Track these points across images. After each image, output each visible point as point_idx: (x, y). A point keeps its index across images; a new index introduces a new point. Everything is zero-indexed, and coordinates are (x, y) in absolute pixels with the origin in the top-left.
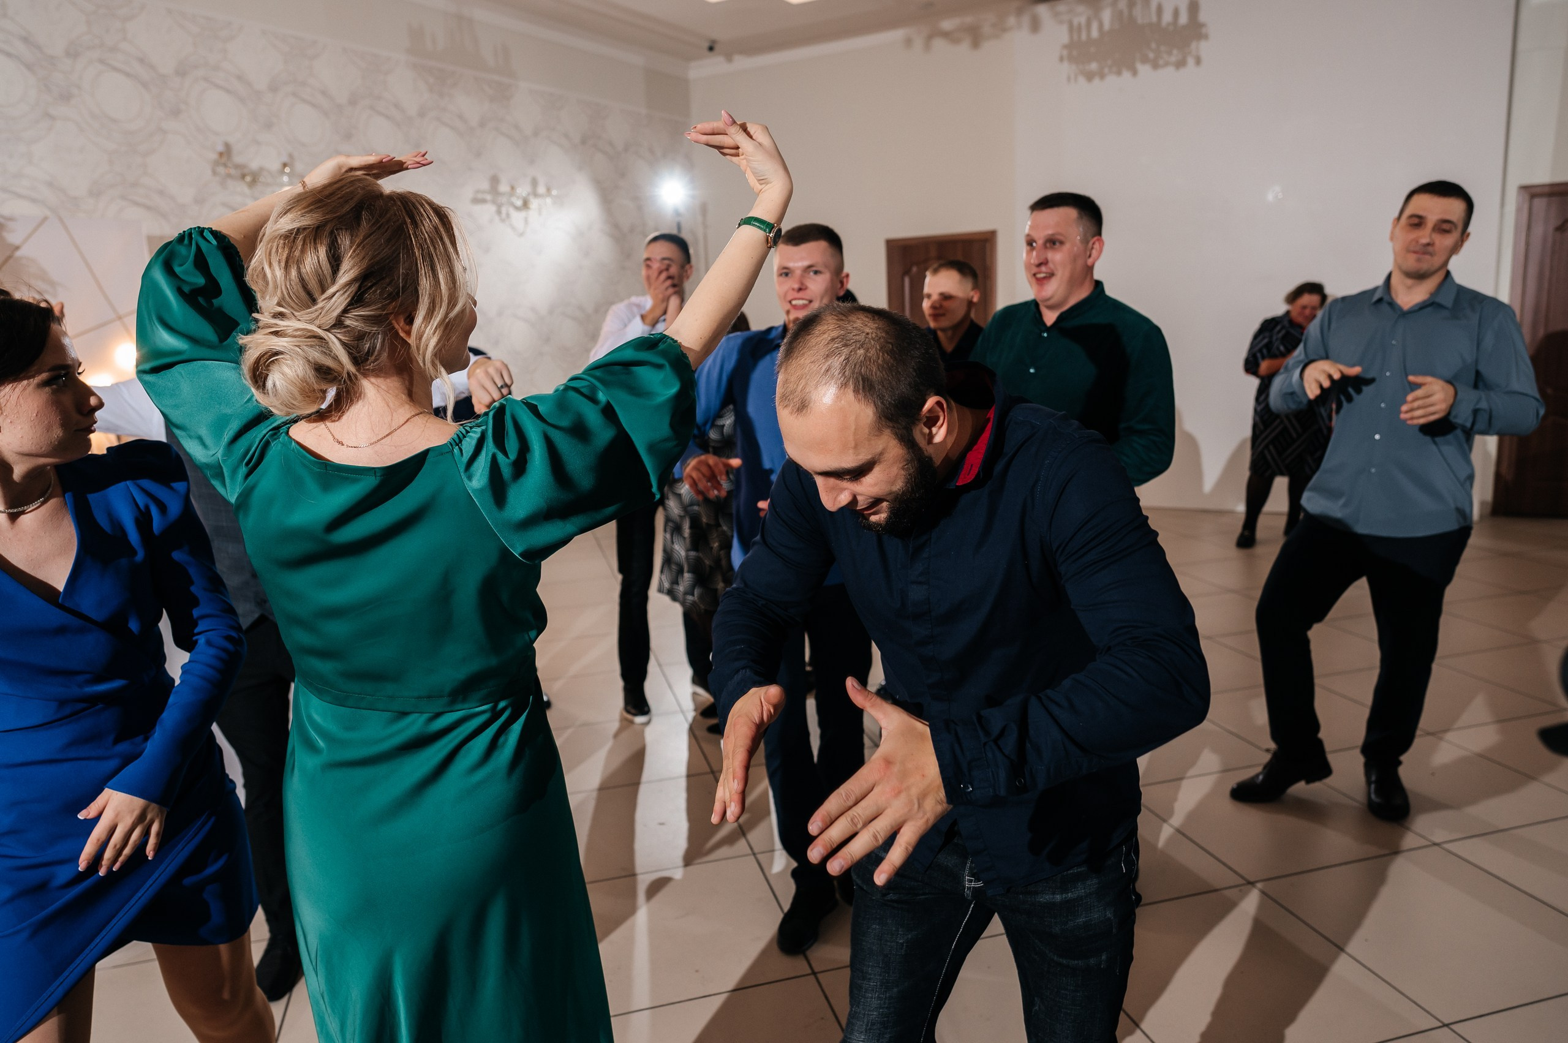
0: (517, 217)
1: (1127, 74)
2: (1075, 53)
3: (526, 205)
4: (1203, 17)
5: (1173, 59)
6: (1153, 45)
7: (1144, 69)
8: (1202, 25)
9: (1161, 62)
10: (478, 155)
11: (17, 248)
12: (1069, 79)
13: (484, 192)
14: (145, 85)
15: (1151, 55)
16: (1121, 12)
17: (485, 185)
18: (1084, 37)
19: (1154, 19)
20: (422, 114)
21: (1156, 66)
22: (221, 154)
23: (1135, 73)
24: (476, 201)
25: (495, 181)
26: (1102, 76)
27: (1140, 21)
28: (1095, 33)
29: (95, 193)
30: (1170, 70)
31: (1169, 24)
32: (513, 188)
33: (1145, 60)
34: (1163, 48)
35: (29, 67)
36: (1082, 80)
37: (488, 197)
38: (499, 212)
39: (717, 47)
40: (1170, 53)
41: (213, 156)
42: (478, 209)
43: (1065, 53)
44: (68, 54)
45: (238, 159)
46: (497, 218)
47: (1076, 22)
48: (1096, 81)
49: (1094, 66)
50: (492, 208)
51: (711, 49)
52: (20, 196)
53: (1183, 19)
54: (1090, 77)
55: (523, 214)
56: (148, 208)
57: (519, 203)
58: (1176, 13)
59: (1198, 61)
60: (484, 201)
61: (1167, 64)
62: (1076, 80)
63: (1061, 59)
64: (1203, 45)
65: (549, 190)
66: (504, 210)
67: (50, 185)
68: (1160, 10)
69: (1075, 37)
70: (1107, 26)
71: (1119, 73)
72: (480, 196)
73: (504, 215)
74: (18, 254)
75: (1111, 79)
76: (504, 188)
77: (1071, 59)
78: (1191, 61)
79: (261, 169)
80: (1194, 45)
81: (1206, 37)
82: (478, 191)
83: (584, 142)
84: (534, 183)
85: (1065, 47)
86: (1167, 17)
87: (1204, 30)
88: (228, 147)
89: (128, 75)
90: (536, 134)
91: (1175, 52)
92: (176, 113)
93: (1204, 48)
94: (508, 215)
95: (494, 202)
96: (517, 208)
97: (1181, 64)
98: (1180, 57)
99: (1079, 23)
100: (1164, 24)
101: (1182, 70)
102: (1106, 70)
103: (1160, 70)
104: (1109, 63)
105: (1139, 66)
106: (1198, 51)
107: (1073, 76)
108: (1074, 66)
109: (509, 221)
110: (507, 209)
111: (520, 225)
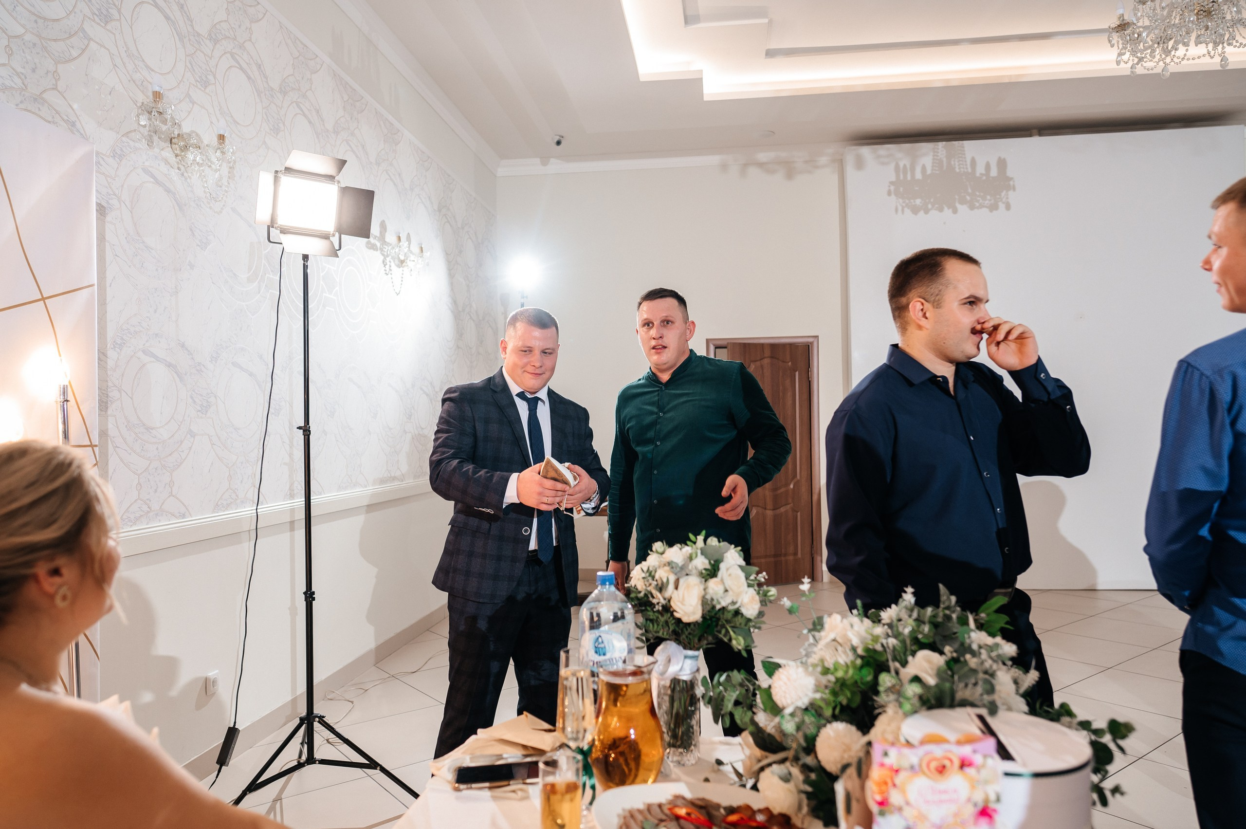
0: (396, 274)
1: (947, 212)
2: (901, 189)
4: (1009, 173)
5: (987, 203)
6: (970, 191)
7: (962, 209)
8: (1011, 179)
9: (977, 204)
12: (896, 210)
15: (968, 198)
16: (940, 162)
18: (909, 178)
19: (970, 170)
21: (972, 208)
23: (955, 211)
26: (927, 212)
27: (957, 170)
28: (918, 175)
30: (985, 211)
31: (982, 174)
33: (963, 202)
34: (977, 193)
36: (908, 211)
40: (984, 198)
43: (892, 188)
47: (901, 164)
49: (918, 202)
51: (558, 143)
53: (994, 172)
54: (915, 210)
55: (400, 271)
58: (988, 167)
59: (1008, 207)
60: (373, 248)
61: (981, 206)
62: (903, 211)
63: (889, 193)
64: (1011, 193)
65: (421, 250)
66: (388, 260)
68: (973, 162)
69: (902, 177)
70: (929, 172)
71: (941, 210)
72: (373, 241)
73: (388, 266)
75: (934, 213)
76: (390, 238)
77: (897, 194)
78: (1002, 206)
80: (1003, 194)
81: (1014, 189)
83: (439, 210)
84: (410, 239)
85: (892, 183)
86: (980, 169)
87: (1011, 183)
90: (412, 189)
91: (988, 197)
93: (1012, 197)
94: (391, 268)
95: (382, 251)
96: (397, 265)
97: (993, 208)
98: (992, 201)
99: (905, 166)
100: (978, 175)
101: (995, 212)
102: (930, 206)
103: (976, 210)
104: (932, 200)
105: (958, 205)
106: (1007, 198)
107: (900, 208)
108: (901, 200)
109: (390, 275)
110: (390, 262)
111: (397, 282)
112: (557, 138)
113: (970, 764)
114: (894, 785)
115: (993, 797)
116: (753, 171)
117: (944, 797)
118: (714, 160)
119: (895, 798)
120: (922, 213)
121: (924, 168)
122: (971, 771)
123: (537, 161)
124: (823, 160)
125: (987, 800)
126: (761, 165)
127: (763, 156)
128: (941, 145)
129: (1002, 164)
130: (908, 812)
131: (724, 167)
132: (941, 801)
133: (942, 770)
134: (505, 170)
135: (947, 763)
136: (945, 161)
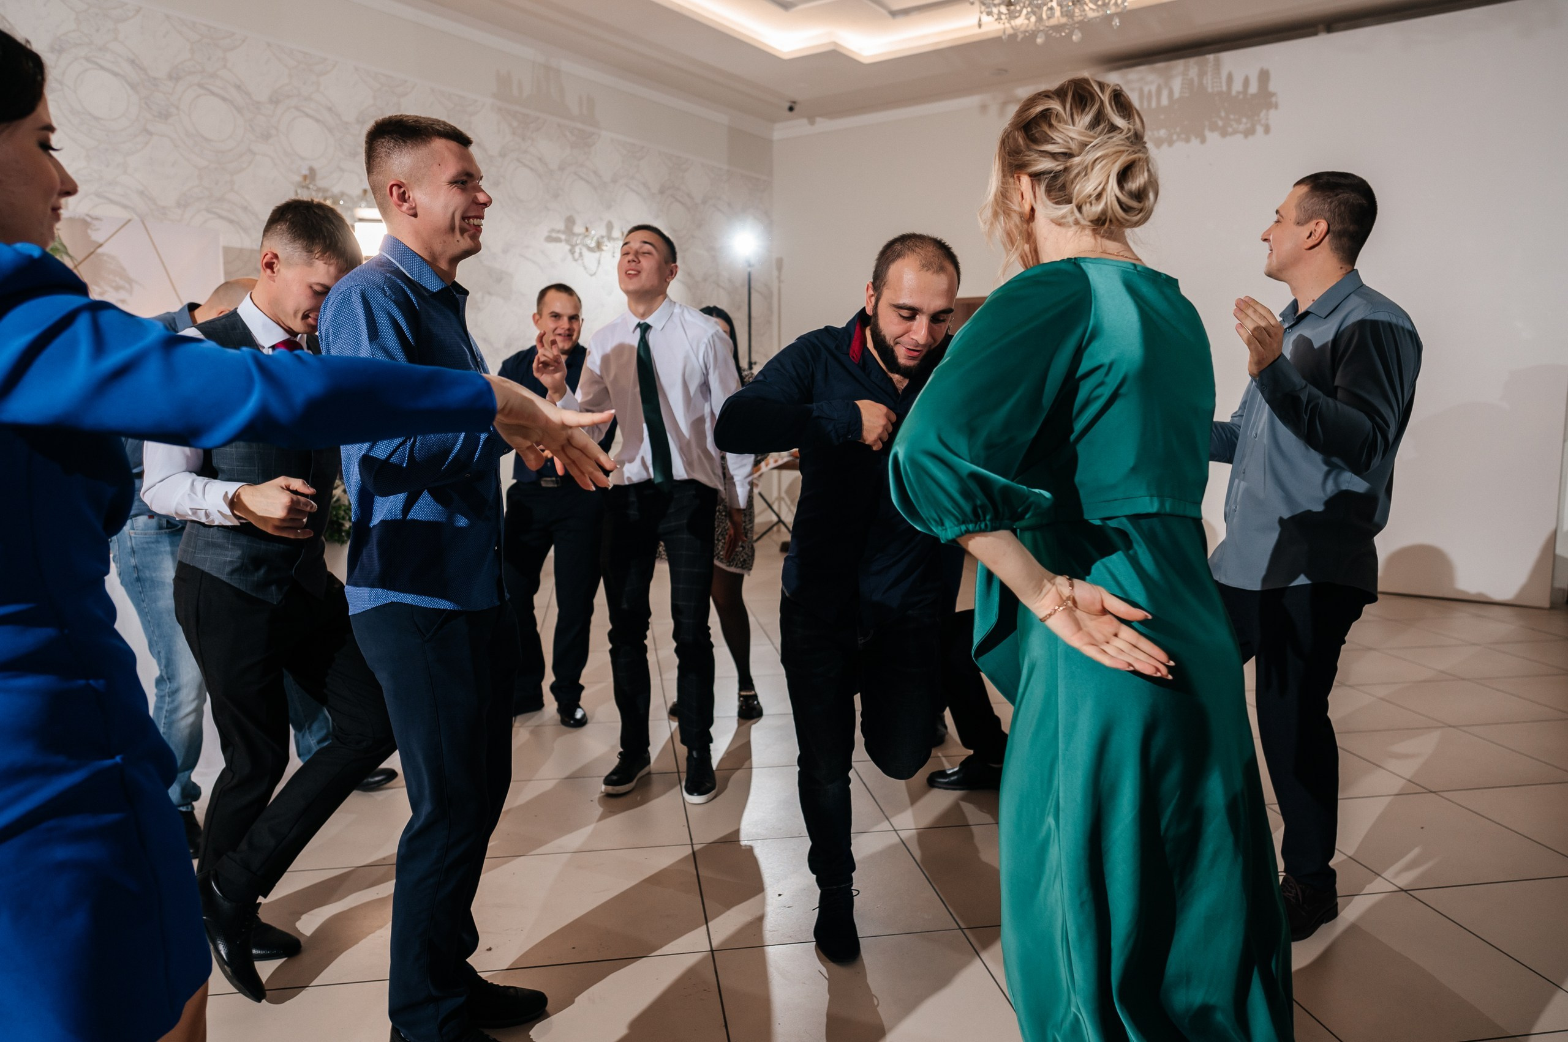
0: (590, 258)
1: (1195, 142)
3: (599, 246)
4: (1272, 87)
5: (1242, 127)
6: (1223, 114)
7: (1212, 137)
8: (1273, 95)
9: (1230, 130)
10: (556, 196)
11: (100, 245)
13: (559, 232)
14: (239, 110)
15: (1220, 123)
16: (1192, 80)
17: (561, 226)
18: (1154, 104)
19: (1224, 88)
20: (503, 155)
21: (1224, 134)
22: (305, 177)
23: (1203, 141)
24: (550, 239)
25: (570, 221)
26: (1171, 143)
27: (1210, 90)
28: (1165, 101)
29: (183, 203)
30: (1240, 136)
31: (1238, 93)
32: (587, 229)
33: (1213, 128)
34: (1232, 117)
35: (133, 87)
37: (563, 237)
38: (572, 252)
39: (797, 108)
40: (1239, 122)
41: (298, 178)
42: (551, 246)
44: (170, 77)
45: (321, 183)
46: (570, 257)
47: (1146, 89)
49: (1162, 133)
50: (568, 247)
51: (791, 109)
52: (112, 202)
53: (1253, 88)
55: (597, 255)
56: (231, 221)
57: (593, 244)
58: (1246, 82)
59: (1267, 130)
60: (558, 240)
61: (1235, 132)
64: (1272, 112)
66: (577, 250)
67: (142, 193)
68: (1230, 78)
70: (1177, 95)
71: (1188, 140)
72: (554, 235)
73: (577, 255)
74: (100, 250)
75: (1179, 145)
76: (579, 229)
78: (1260, 129)
79: (343, 194)
80: (1263, 114)
81: (1276, 106)
82: (553, 230)
84: (610, 227)
86: (1237, 86)
87: (1274, 99)
88: (312, 170)
89: (224, 99)
90: (615, 180)
91: (1244, 120)
92: (266, 137)
93: (1273, 117)
94: (581, 254)
95: (567, 241)
96: (590, 249)
97: (1249, 132)
98: (1249, 125)
99: (1150, 92)
100: (1234, 93)
101: (1250, 138)
102: (1172, 137)
103: (1228, 138)
104: (1178, 130)
105: (1207, 133)
106: (1267, 119)
109: (580, 261)
110: (581, 249)
111: (593, 267)
112: (788, 105)
120: (1165, 146)
121: (1171, 92)
123: (805, 121)
128: (1191, 62)
129: (1264, 76)
134: (781, 132)
136: (1196, 79)
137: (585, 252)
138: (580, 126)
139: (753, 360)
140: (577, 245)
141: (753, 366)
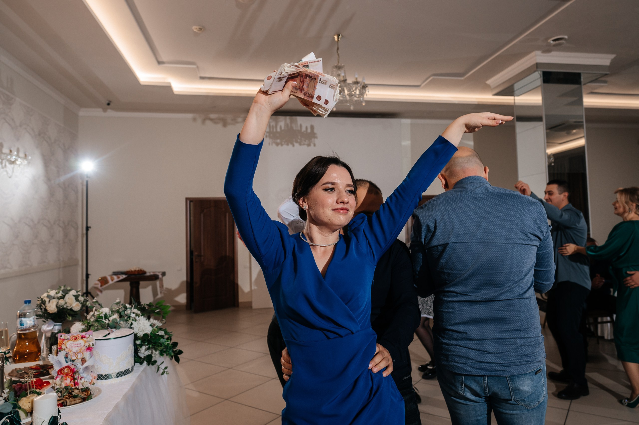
0: (10, 167)
1: (290, 146)
2: (271, 135)
3: (14, 161)
4: (315, 131)
6: (299, 137)
7: (297, 145)
9: (302, 143)
12: (269, 144)
15: (299, 141)
16: (288, 125)
18: (275, 130)
19: (299, 129)
21: (300, 144)
23: (293, 146)
26: (282, 145)
27: (294, 128)
28: (279, 130)
30: (305, 147)
32: (11, 151)
33: (297, 142)
34: (302, 139)
36: (274, 145)
40: (305, 141)
48: (280, 146)
49: (278, 141)
53: (309, 131)
54: (277, 144)
55: (13, 166)
57: (11, 160)
58: (307, 128)
59: (315, 145)
61: (304, 144)
62: (272, 145)
64: (316, 140)
65: (26, 155)
66: (4, 161)
68: (301, 126)
69: (271, 130)
70: (283, 128)
71: (288, 145)
73: (4, 165)
75: (285, 146)
77: (270, 137)
78: (312, 145)
80: (313, 140)
81: (317, 138)
83: (39, 135)
84: (18, 151)
85: (268, 132)
86: (304, 129)
87: (316, 135)
90: (21, 126)
91: (307, 141)
93: (316, 141)
94: (5, 166)
96: (10, 163)
97: (309, 145)
98: (308, 143)
99: (273, 125)
100: (303, 131)
102: (283, 143)
107: (271, 143)
108: (271, 140)
109: (5, 169)
110: (5, 162)
111: (10, 172)
112: (107, 102)
113: (85, 337)
114: (63, 344)
115: (91, 345)
116: (208, 122)
117: (77, 345)
118: (190, 116)
119: (63, 347)
121: (281, 127)
122: (85, 339)
123: (100, 110)
124: (240, 120)
125: (89, 345)
126: (211, 120)
127: (212, 116)
128: (288, 118)
129: (312, 127)
130: (67, 350)
131: (195, 119)
132: (76, 347)
133: (76, 339)
134: (83, 113)
135: (78, 337)
136: (289, 124)
137: (7, 164)
138: (7, 93)
139: (89, 225)
140: (4, 159)
141: (89, 229)
